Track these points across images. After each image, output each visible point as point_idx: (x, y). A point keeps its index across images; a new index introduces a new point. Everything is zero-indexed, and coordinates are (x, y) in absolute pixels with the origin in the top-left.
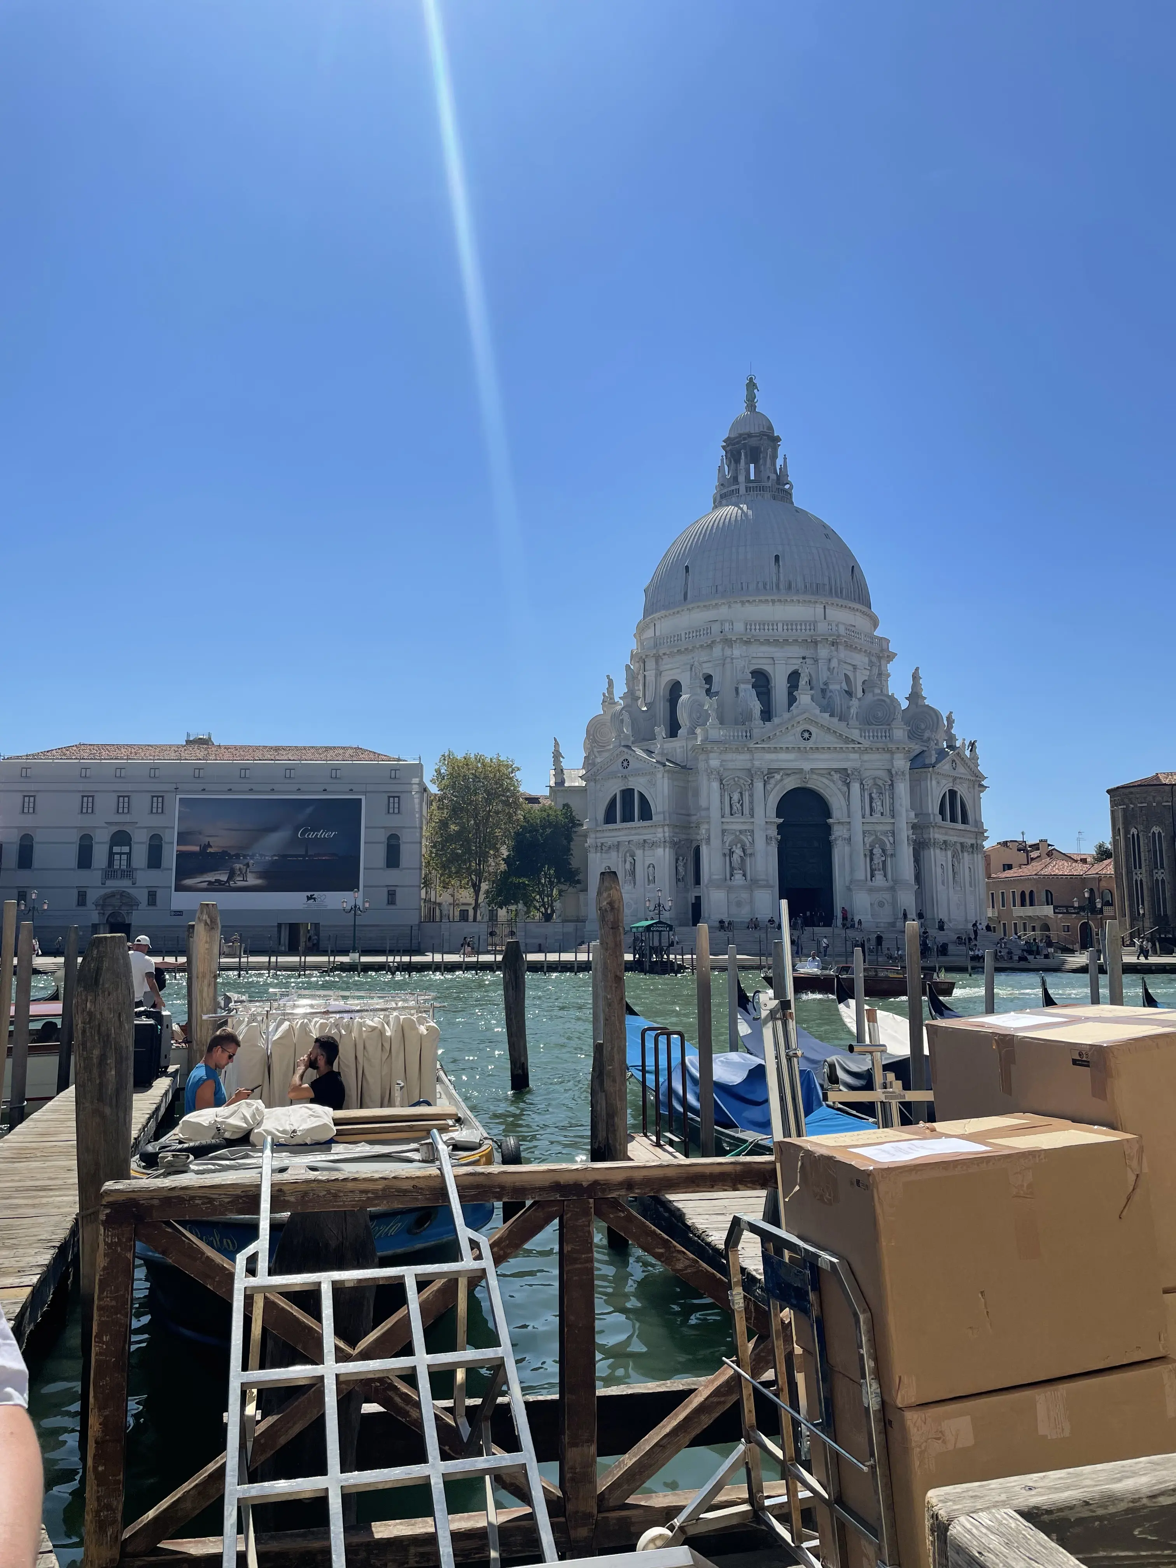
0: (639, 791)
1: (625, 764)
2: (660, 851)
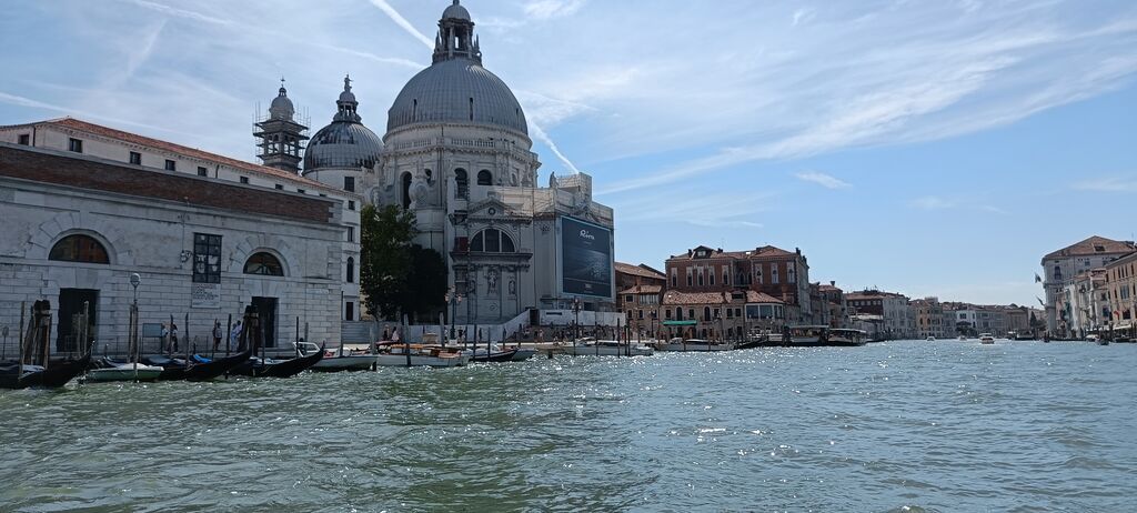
0: (502, 232)
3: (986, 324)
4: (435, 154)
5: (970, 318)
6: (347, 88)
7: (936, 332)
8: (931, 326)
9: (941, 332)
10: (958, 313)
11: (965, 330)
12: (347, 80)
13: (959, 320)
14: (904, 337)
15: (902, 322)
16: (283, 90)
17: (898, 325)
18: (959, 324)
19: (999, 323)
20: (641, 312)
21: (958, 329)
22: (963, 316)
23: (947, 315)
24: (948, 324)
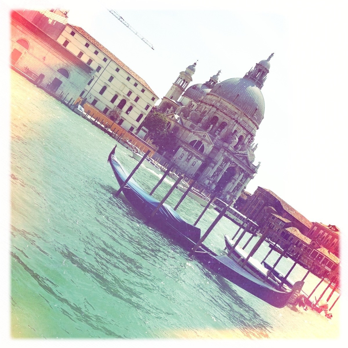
0: (203, 144)
1: (204, 136)
2: (200, 161)
4: (211, 107)
6: (218, 74)
12: (220, 72)
16: (195, 64)
20: (274, 226)
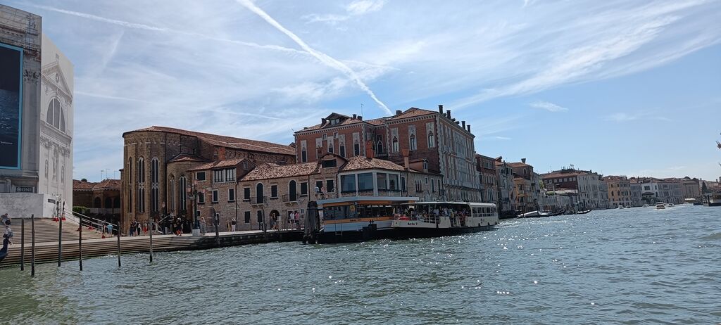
3: (666, 193)
5: (653, 189)
7: (625, 202)
8: (621, 197)
9: (630, 202)
10: (643, 186)
11: (649, 200)
13: (644, 191)
14: (598, 208)
15: (595, 195)
17: (592, 197)
18: (643, 195)
19: (677, 193)
20: (216, 192)
21: (644, 199)
22: (647, 188)
23: (634, 188)
24: (635, 194)
